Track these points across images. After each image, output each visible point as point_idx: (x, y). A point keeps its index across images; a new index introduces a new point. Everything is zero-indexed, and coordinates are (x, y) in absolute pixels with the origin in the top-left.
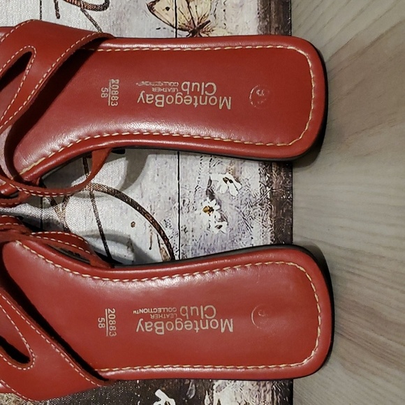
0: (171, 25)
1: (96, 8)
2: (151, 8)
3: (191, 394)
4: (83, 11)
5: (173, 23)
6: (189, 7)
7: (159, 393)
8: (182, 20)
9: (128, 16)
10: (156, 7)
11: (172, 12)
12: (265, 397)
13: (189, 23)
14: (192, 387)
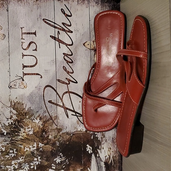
0: (89, 49)
1: (70, 45)
2: (84, 44)
3: (96, 145)
4: (66, 46)
5: (90, 48)
6: (94, 44)
7: (88, 145)
8: (92, 47)
9: (78, 47)
10: (85, 44)
11: (89, 45)
12: (115, 146)
13: (94, 48)
14: (96, 144)
